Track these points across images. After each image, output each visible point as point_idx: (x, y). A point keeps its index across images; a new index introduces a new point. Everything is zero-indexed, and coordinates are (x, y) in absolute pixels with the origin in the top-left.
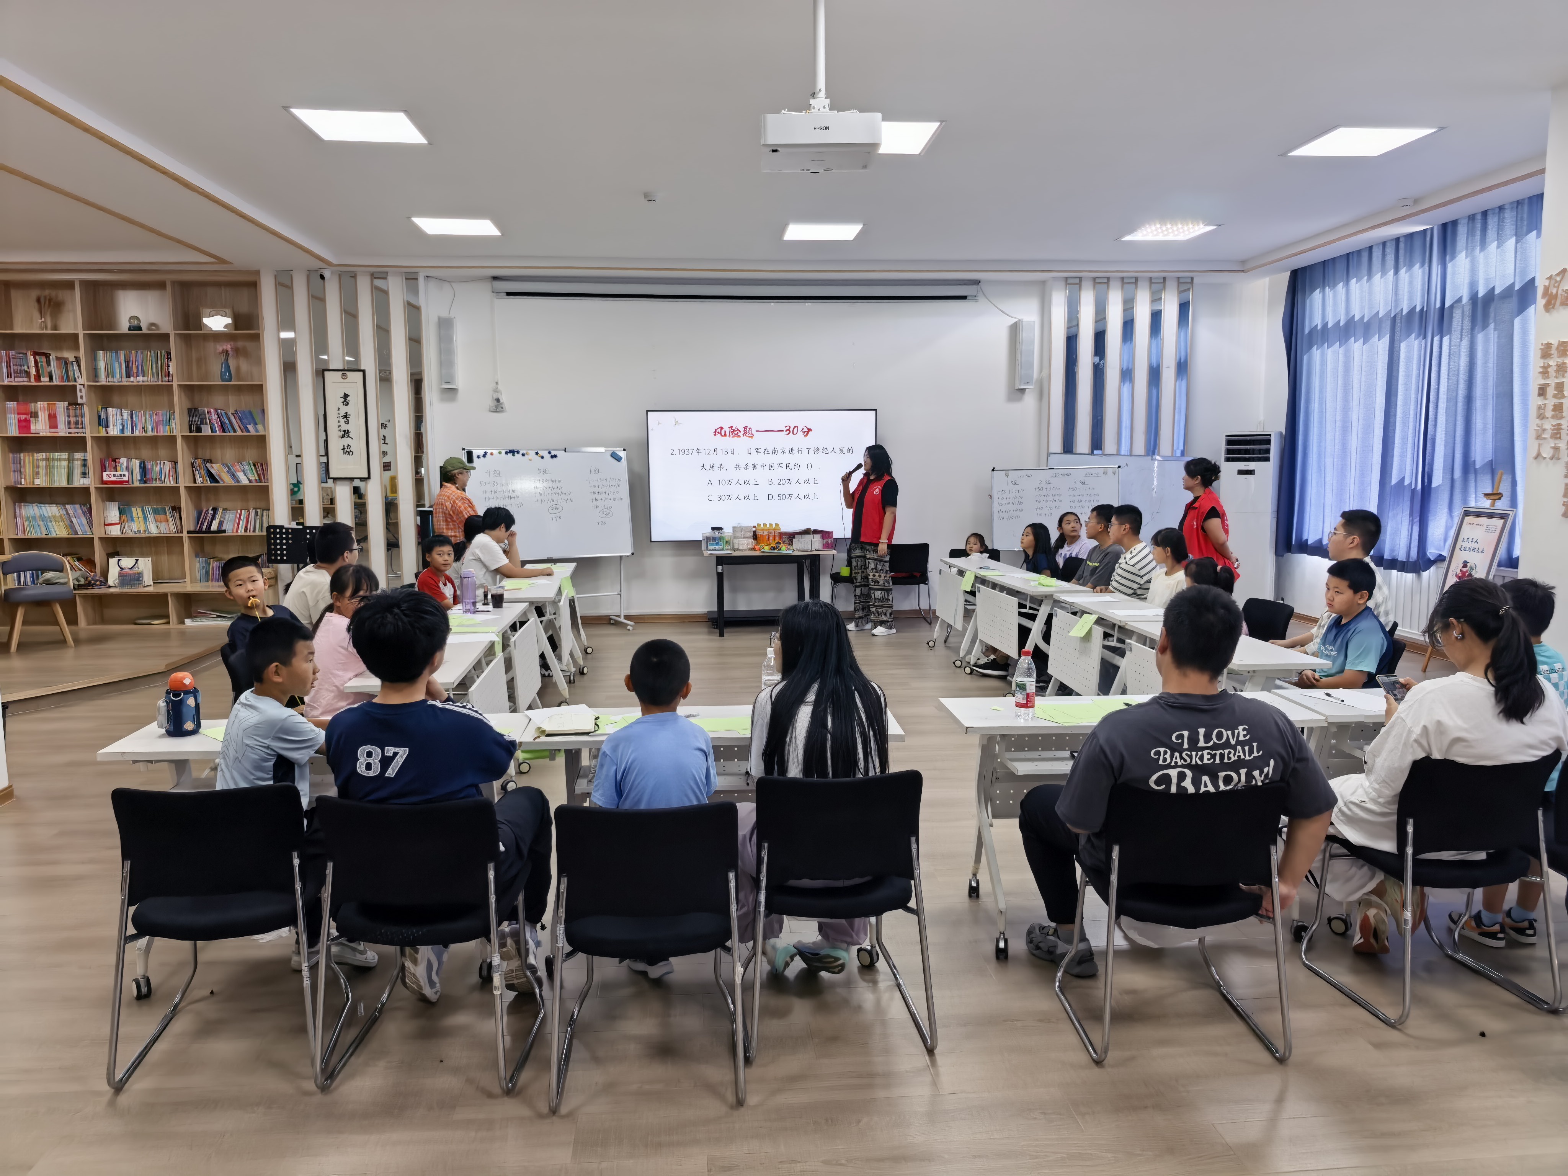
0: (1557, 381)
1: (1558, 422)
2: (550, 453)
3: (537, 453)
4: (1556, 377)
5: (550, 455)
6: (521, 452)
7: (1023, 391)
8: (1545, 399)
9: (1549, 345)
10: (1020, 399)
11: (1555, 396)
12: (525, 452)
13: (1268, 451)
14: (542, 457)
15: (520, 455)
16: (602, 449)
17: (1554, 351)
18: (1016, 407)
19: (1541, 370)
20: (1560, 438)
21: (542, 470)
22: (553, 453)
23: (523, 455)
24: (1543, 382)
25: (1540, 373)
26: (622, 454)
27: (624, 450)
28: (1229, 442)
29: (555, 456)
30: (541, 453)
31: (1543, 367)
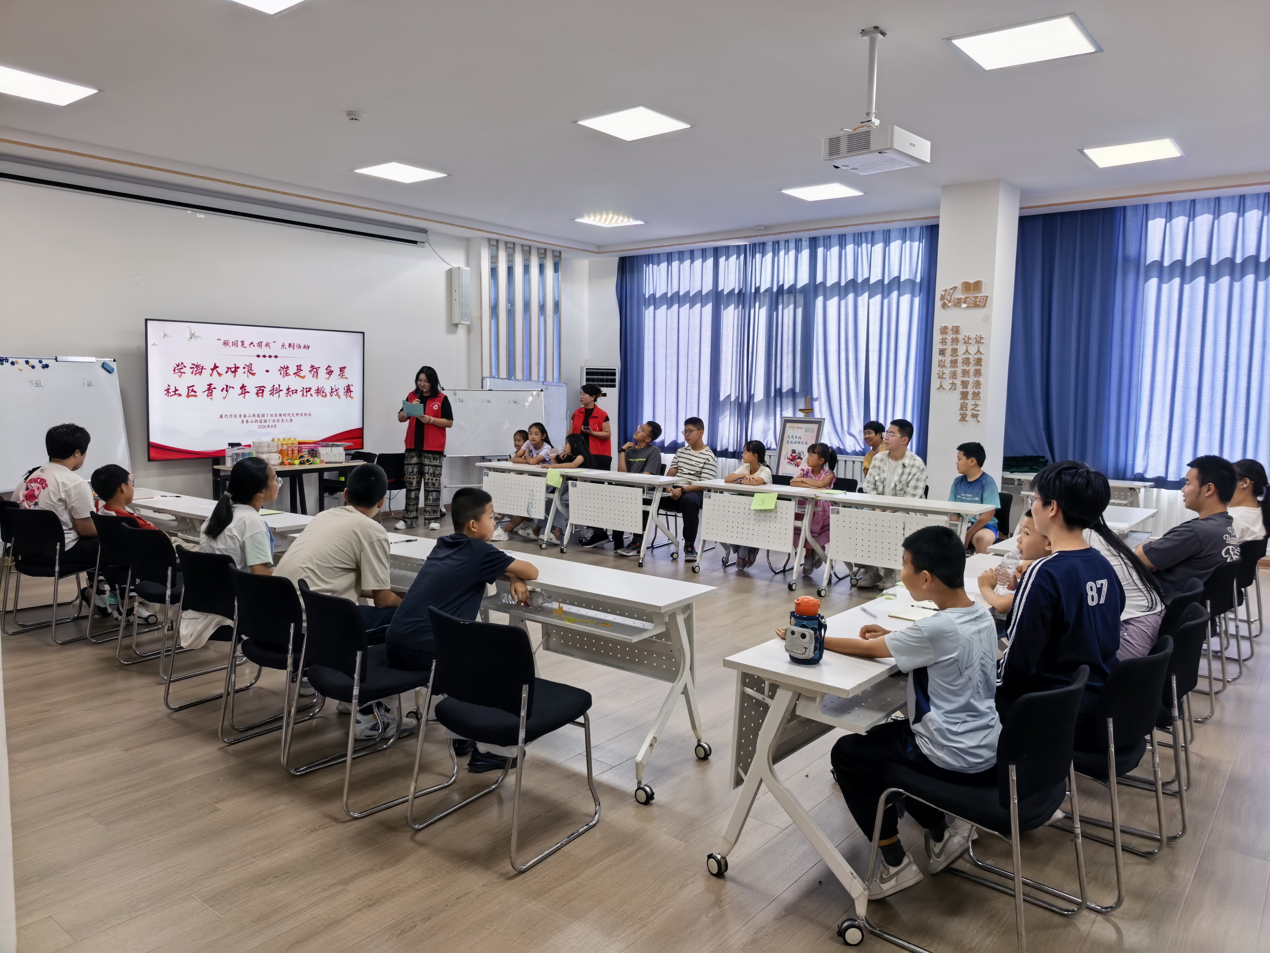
0: (952, 347)
1: (954, 369)
2: (40, 362)
3: (27, 362)
4: (952, 345)
5: (41, 365)
6: (10, 360)
7: (456, 325)
8: (944, 356)
9: (946, 328)
10: (454, 332)
11: (951, 355)
12: (14, 360)
13: (614, 380)
14: (33, 367)
15: (9, 364)
16: (93, 359)
17: (949, 331)
18: (452, 337)
19: (941, 341)
20: (956, 378)
21: (34, 383)
22: (45, 362)
23: (13, 363)
24: (942, 347)
25: (940, 342)
26: (114, 365)
27: (114, 361)
28: (588, 374)
29: (46, 366)
30: (32, 362)
31: (942, 339)
